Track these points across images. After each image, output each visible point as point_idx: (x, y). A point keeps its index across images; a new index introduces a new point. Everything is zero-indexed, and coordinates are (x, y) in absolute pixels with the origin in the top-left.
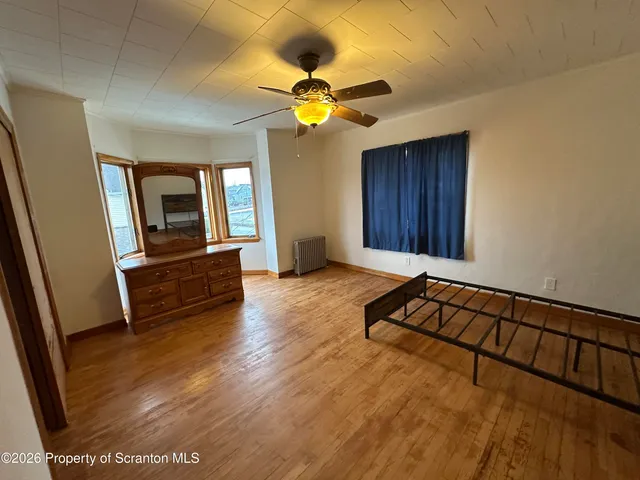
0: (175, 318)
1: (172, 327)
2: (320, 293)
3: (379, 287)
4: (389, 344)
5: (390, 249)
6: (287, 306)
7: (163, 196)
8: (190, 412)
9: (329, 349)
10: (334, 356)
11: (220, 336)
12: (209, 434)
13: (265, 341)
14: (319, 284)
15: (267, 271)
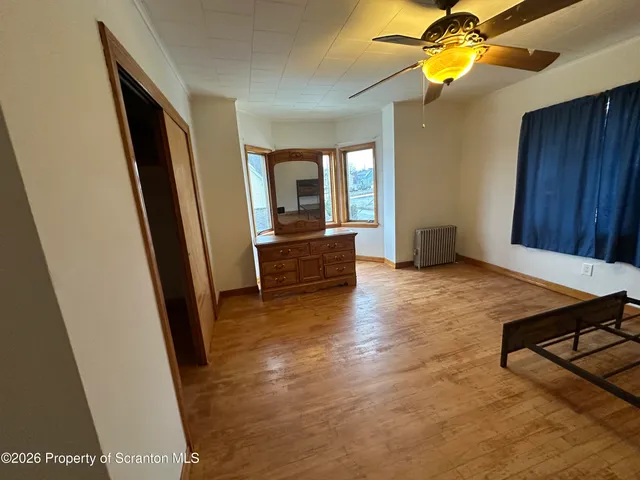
0: (293, 293)
1: (290, 299)
2: (442, 292)
3: (531, 299)
4: (540, 385)
5: (557, 250)
6: (399, 301)
7: (298, 181)
8: (290, 387)
9: (445, 365)
10: (451, 377)
11: (328, 319)
12: (301, 416)
13: (372, 335)
14: (444, 282)
15: (384, 259)
